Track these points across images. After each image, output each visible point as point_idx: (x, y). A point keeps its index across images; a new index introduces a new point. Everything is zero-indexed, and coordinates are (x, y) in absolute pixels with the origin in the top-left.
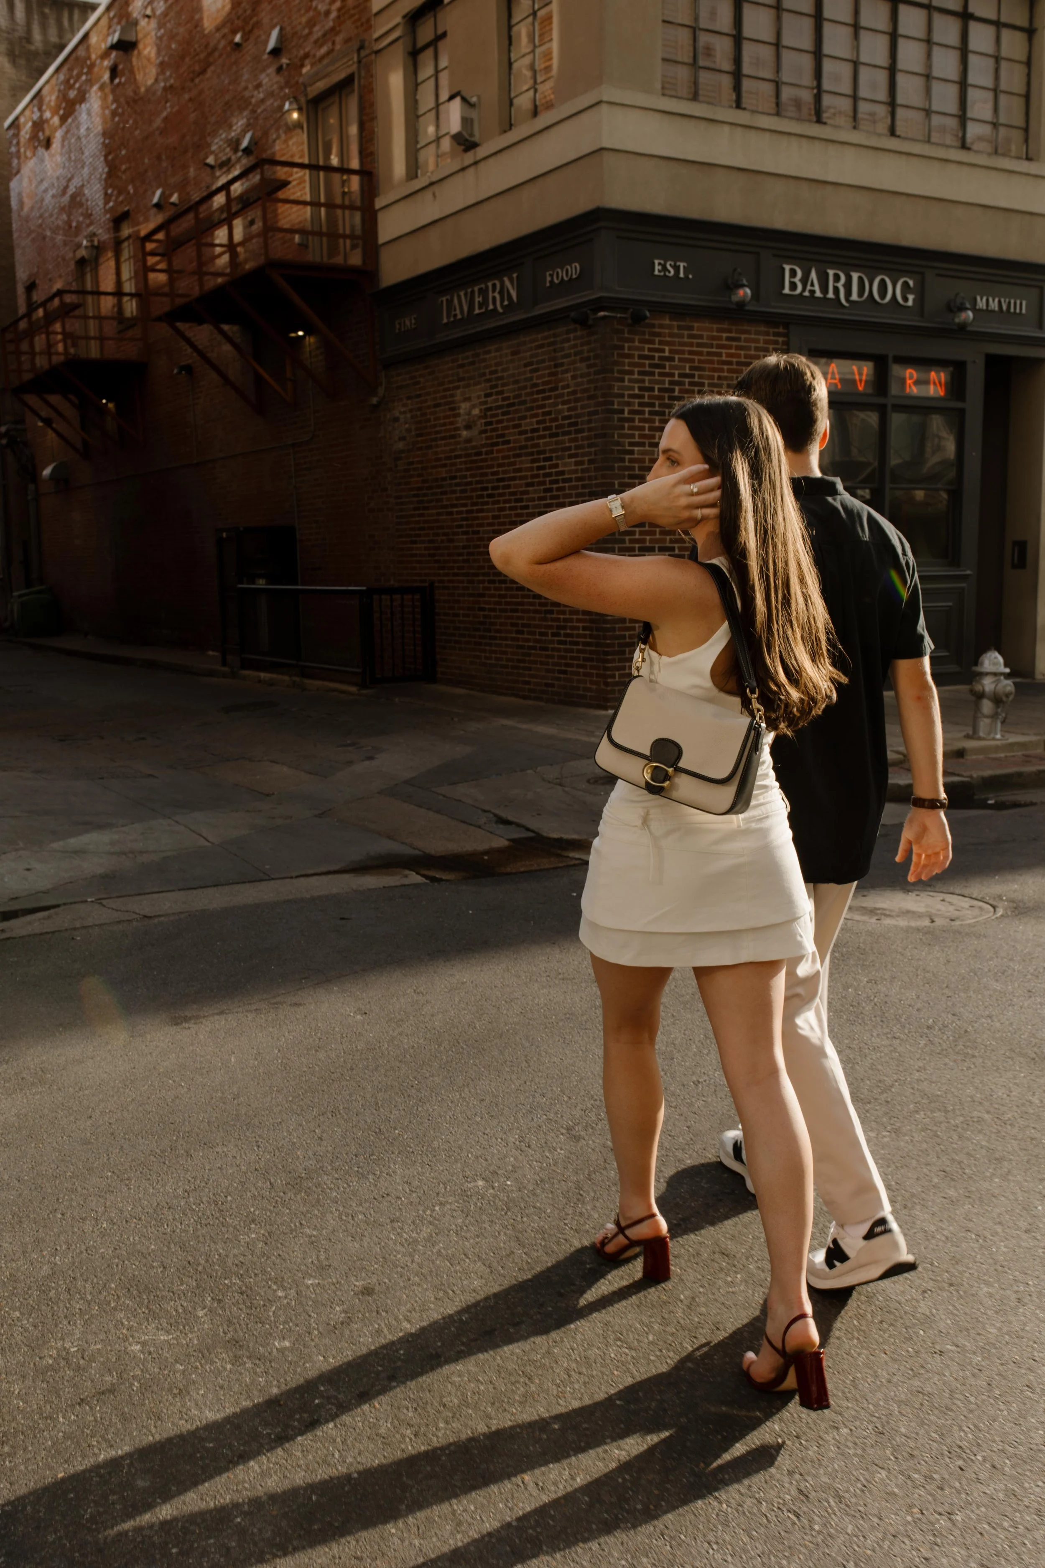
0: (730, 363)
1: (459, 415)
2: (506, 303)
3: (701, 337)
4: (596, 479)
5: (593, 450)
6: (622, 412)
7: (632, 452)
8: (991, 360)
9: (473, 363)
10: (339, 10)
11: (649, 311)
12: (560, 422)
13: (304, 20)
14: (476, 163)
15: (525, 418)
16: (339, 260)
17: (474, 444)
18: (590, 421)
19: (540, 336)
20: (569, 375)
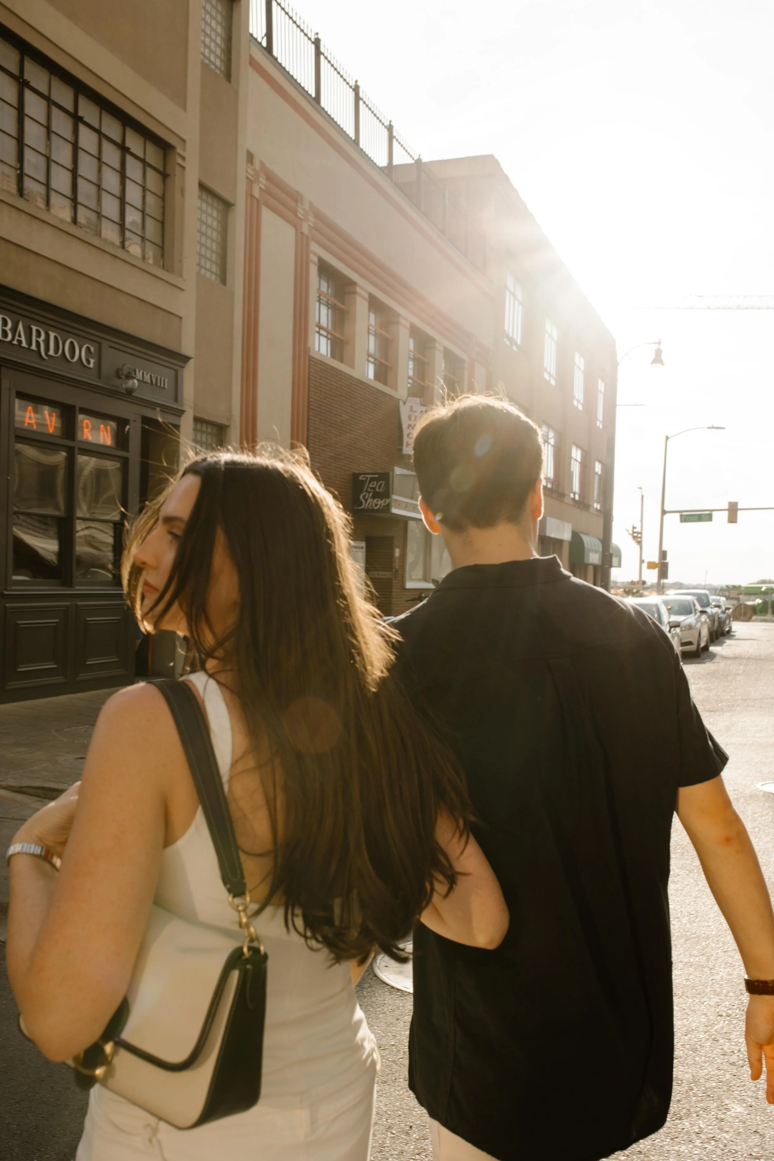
8: (145, 420)
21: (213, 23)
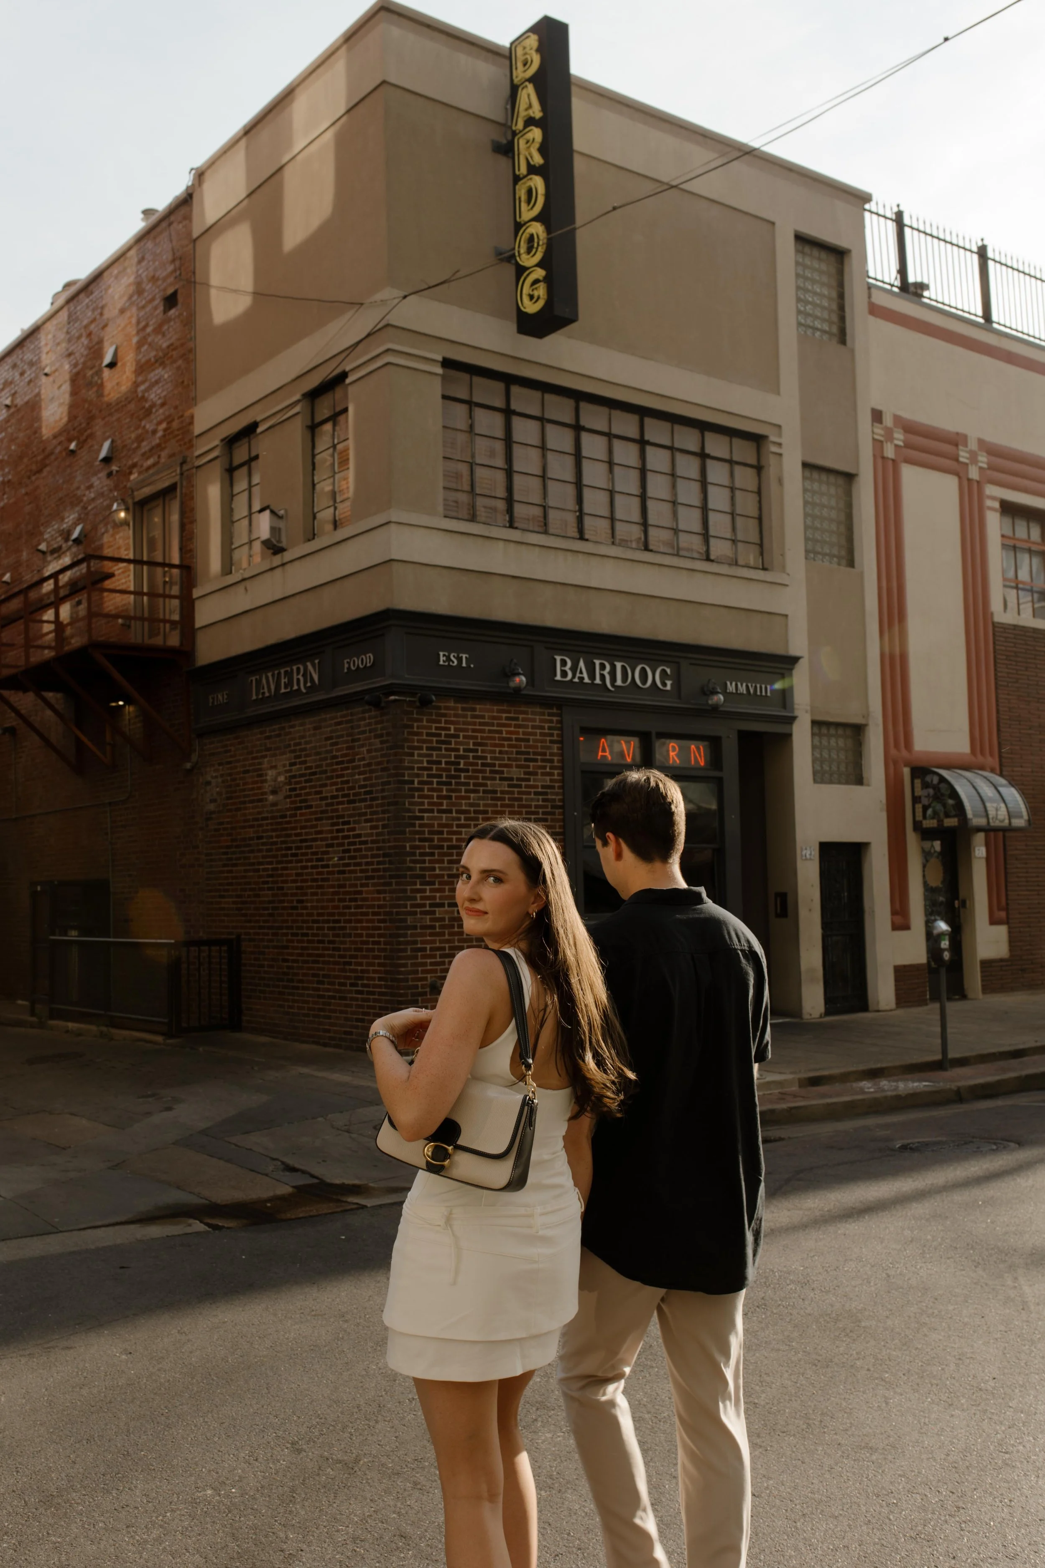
0: (510, 739)
1: (266, 781)
2: (309, 684)
3: (483, 717)
4: (389, 842)
5: (386, 816)
6: (412, 782)
7: (422, 818)
8: (744, 736)
9: (279, 735)
10: (165, 430)
11: (435, 695)
12: (357, 790)
13: (133, 436)
14: (283, 565)
15: (325, 785)
16: (158, 641)
17: (279, 807)
18: (383, 791)
19: (339, 714)
20: (365, 749)
21: (817, 288)
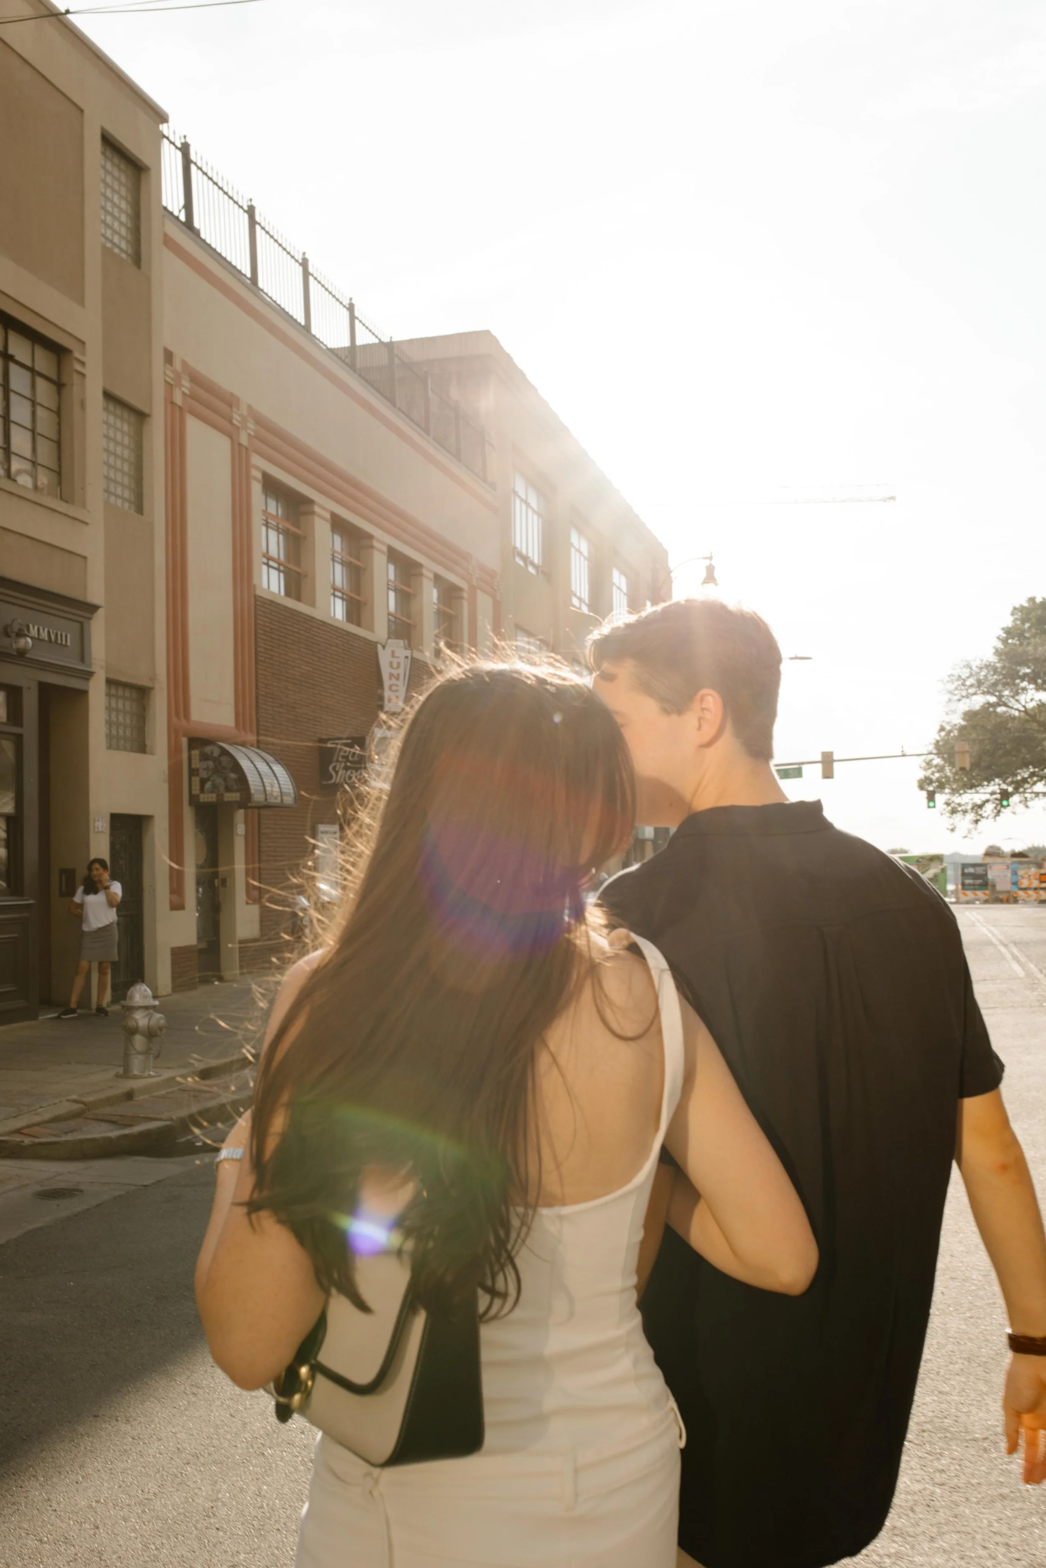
21: (116, 199)
